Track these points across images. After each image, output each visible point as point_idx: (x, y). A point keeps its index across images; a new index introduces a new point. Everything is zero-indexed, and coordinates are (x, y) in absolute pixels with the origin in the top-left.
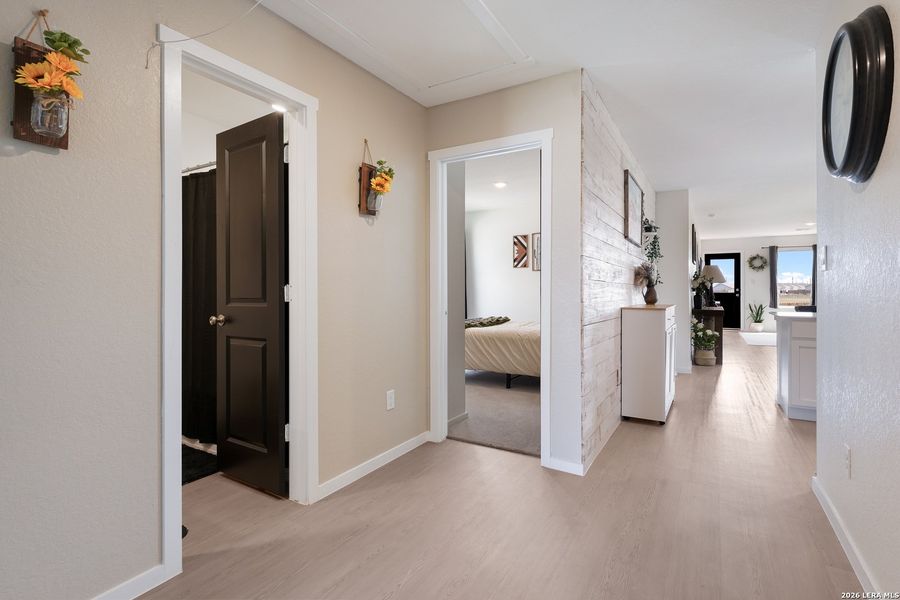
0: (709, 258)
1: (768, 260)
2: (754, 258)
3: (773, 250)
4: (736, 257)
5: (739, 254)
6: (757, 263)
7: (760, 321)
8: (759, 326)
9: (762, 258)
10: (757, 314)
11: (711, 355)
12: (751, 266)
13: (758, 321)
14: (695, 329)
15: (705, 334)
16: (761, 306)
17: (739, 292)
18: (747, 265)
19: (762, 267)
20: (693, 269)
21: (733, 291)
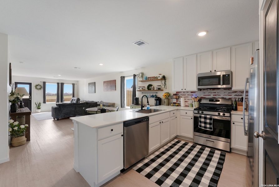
0: (16, 84)
1: (43, 87)
2: (37, 85)
3: (44, 83)
4: (30, 84)
5: (31, 83)
6: (38, 87)
7: (39, 109)
8: (39, 110)
9: (40, 85)
10: (39, 106)
11: (24, 138)
12: (36, 88)
13: (39, 108)
14: (11, 126)
15: (19, 128)
16: (40, 103)
17: (31, 98)
18: (35, 88)
19: (40, 89)
20: (9, 89)
21: (29, 98)
